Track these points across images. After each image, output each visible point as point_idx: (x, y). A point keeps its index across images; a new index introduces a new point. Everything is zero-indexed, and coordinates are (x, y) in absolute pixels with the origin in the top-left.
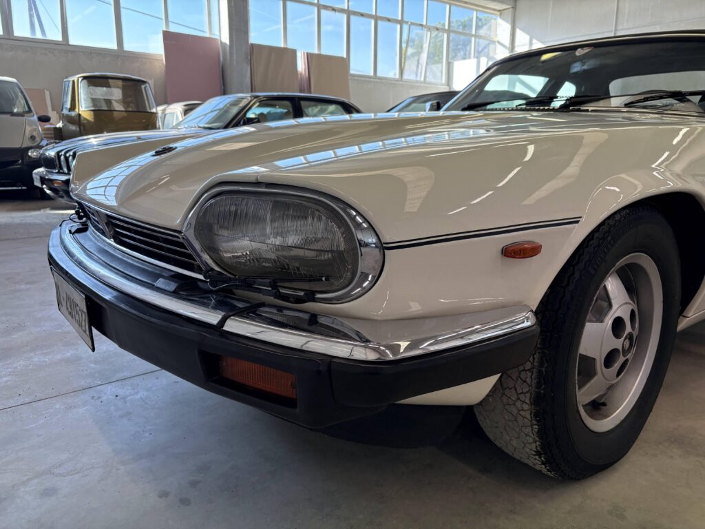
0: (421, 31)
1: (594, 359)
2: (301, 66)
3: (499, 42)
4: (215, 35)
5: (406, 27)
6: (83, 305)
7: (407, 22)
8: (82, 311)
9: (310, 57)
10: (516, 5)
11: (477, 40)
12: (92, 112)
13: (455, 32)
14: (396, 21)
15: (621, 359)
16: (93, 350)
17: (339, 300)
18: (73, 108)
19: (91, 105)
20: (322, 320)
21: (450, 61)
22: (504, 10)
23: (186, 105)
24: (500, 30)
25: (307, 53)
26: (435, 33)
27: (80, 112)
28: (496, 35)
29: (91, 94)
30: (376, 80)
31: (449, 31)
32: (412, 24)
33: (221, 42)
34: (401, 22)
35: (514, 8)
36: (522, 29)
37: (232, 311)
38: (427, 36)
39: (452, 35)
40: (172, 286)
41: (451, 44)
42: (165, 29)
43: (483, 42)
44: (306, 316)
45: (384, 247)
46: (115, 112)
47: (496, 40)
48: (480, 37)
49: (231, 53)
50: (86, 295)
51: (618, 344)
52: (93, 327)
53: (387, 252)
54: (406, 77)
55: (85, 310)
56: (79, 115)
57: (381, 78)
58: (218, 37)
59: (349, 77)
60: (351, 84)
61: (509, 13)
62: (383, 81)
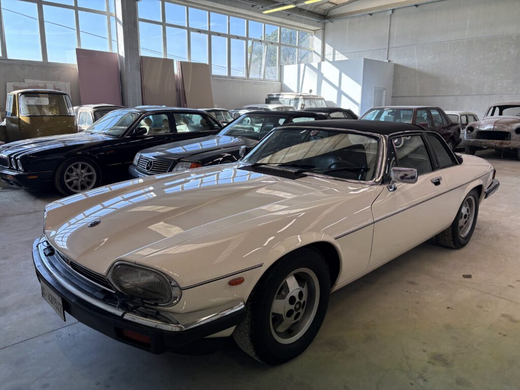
0: (261, 45)
1: (282, 315)
2: (177, 70)
3: (315, 52)
4: (115, 51)
5: (250, 42)
6: (60, 302)
7: (251, 39)
8: (59, 304)
9: (183, 65)
10: (325, 28)
11: (299, 50)
12: (28, 118)
13: (284, 45)
14: (243, 38)
15: (295, 313)
16: (65, 321)
17: (168, 306)
18: (14, 113)
19: (28, 112)
20: (161, 313)
21: (281, 64)
22: (317, 30)
23: (94, 108)
24: (315, 43)
25: (181, 62)
26: (271, 46)
27: (20, 117)
28: (313, 47)
29: (27, 102)
30: (230, 79)
31: (280, 45)
32: (255, 40)
33: (119, 55)
34: (247, 39)
35: (324, 29)
36: (330, 44)
37: (127, 310)
38: (264, 48)
39: (283, 48)
40: (102, 296)
41: (282, 53)
42: (77, 47)
43: (304, 52)
44: (155, 311)
45: (182, 289)
46: (45, 117)
47: (312, 50)
48: (302, 48)
49: (126, 64)
50: (62, 298)
51: (292, 307)
52: (65, 311)
53: (183, 291)
54: (251, 76)
55: (61, 303)
56: (20, 119)
57: (233, 78)
58: (116, 52)
59: (211, 77)
60: (213, 83)
61: (320, 33)
62: (234, 79)
